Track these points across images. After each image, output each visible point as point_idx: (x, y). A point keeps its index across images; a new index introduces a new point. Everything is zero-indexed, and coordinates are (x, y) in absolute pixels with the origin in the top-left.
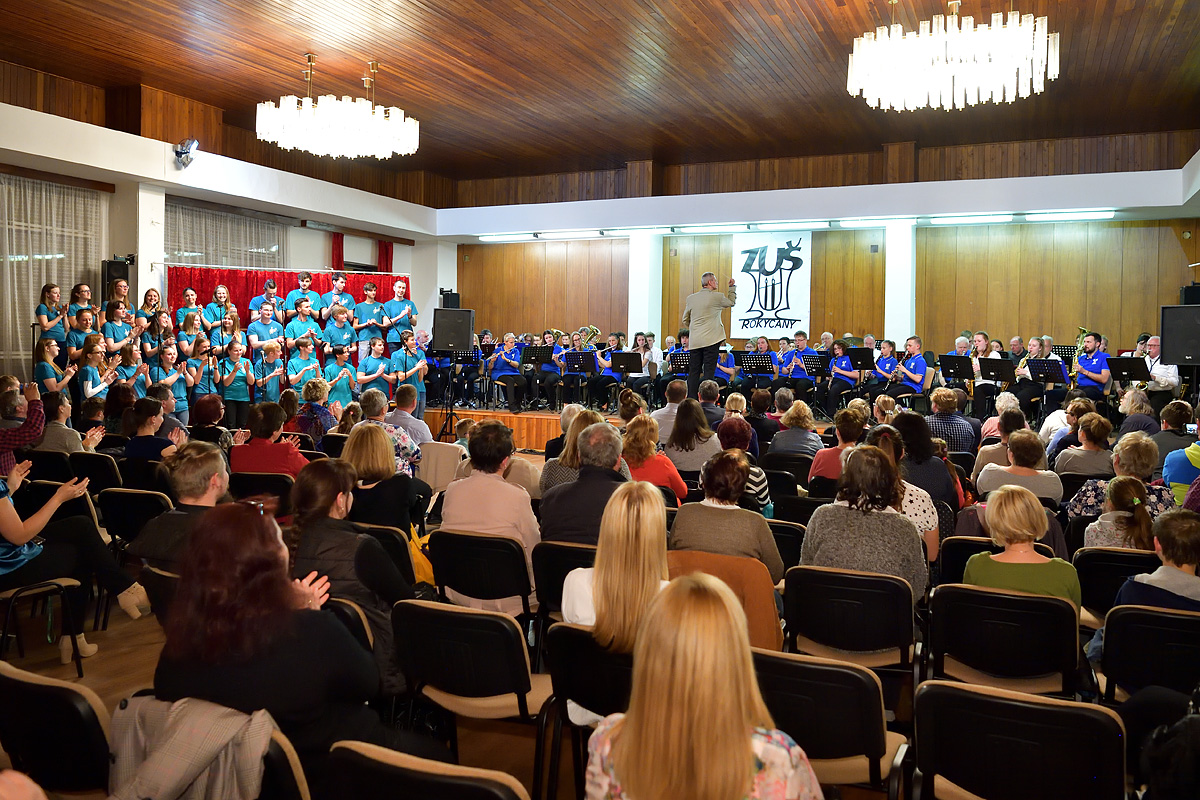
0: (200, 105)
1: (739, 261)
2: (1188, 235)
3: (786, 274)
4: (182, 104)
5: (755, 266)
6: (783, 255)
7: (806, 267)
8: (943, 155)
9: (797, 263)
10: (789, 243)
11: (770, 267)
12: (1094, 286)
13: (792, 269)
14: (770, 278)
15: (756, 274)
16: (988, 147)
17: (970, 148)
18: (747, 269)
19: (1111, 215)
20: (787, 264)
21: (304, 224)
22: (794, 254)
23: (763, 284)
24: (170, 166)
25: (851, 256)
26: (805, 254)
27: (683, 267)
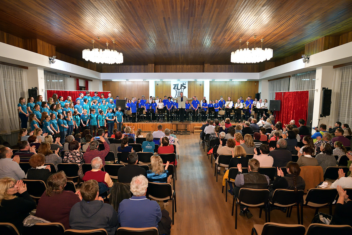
0: (50, 45)
1: (172, 87)
2: (256, 84)
3: (183, 90)
4: (46, 45)
5: (176, 88)
6: (182, 86)
7: (187, 89)
8: (214, 66)
9: (185, 87)
10: (183, 83)
11: (179, 88)
12: (240, 93)
13: (184, 89)
14: (179, 90)
15: (176, 90)
16: (223, 65)
17: (219, 65)
18: (174, 88)
19: (247, 80)
20: (183, 88)
21: (71, 77)
22: (184, 85)
23: (178, 92)
24: (48, 63)
25: (196, 86)
26: (187, 86)
27: (160, 88)
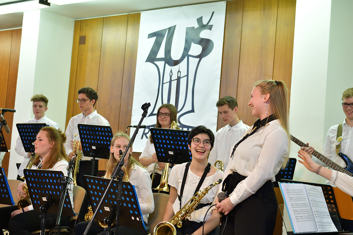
3: (194, 62)
5: (161, 54)
9: (206, 45)
10: (200, 20)
13: (200, 57)
14: (175, 69)
15: (161, 64)
18: (152, 58)
20: (196, 49)
22: (204, 34)
27: (90, 57)
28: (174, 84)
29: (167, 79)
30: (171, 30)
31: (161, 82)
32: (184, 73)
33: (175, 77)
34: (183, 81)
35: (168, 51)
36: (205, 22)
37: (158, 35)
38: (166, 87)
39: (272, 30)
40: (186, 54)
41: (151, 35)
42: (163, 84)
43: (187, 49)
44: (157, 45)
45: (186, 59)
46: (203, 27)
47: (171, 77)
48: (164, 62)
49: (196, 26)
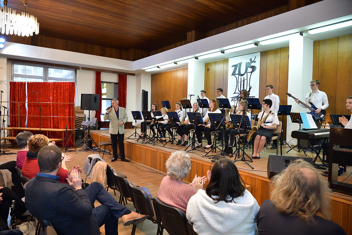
1: (231, 70)
3: (249, 74)
5: (237, 72)
6: (248, 65)
7: (257, 72)
9: (254, 68)
10: (251, 60)
13: (251, 72)
14: (242, 77)
15: (237, 76)
18: (234, 74)
20: (250, 70)
22: (253, 64)
26: (257, 64)
27: (211, 76)
28: (242, 82)
29: (240, 81)
30: (240, 64)
31: (237, 82)
32: (246, 78)
33: (242, 80)
34: (246, 81)
35: (239, 71)
36: (253, 60)
37: (235, 66)
38: (239, 83)
39: (278, 61)
40: (246, 72)
41: (233, 66)
42: (238, 82)
43: (246, 70)
44: (235, 69)
45: (246, 73)
46: (252, 62)
47: (241, 80)
48: (238, 75)
49: (250, 62)
